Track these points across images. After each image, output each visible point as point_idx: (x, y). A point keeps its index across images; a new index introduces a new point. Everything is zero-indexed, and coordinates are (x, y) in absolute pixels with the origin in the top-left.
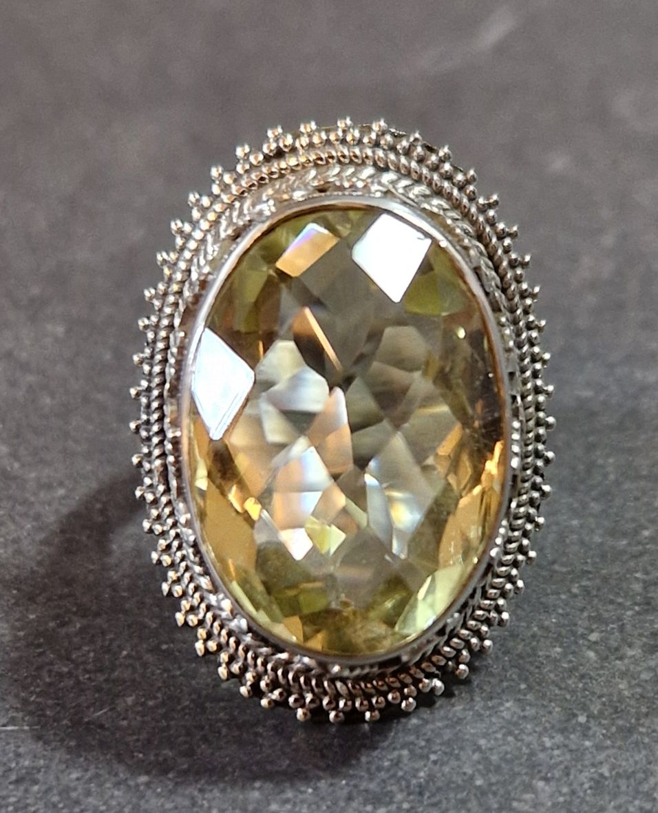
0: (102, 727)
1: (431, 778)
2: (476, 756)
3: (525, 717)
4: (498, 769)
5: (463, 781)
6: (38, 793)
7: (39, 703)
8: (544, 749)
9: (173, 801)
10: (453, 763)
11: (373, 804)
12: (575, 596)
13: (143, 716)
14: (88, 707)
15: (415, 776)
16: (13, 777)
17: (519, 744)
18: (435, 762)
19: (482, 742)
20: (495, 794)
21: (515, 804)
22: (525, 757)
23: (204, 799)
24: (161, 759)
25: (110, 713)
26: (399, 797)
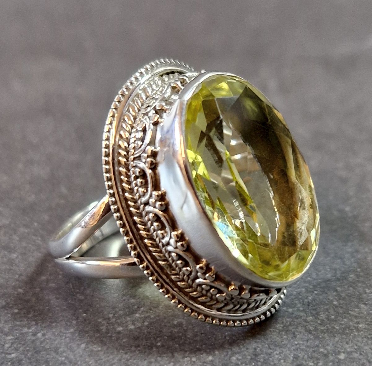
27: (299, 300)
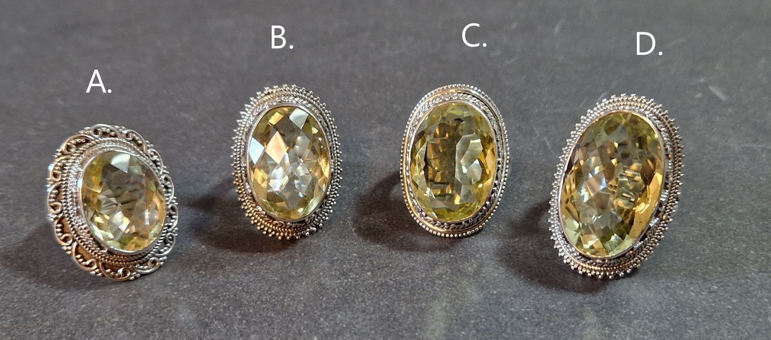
1: (657, 328)
2: (668, 322)
4: (676, 326)
8: (687, 321)
16: (534, 324)
19: (669, 318)
21: (684, 336)
22: (683, 323)
26: (650, 333)
27: (648, 329)
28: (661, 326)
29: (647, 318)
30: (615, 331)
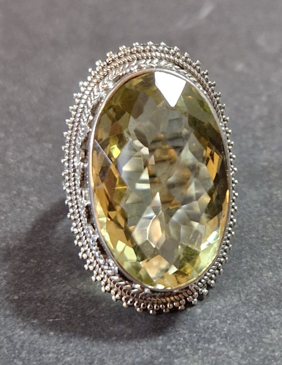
0: (94, 317)
1: (229, 331)
2: (246, 320)
3: (262, 303)
4: (255, 325)
5: (242, 331)
6: (73, 347)
7: (67, 308)
8: (272, 316)
9: (128, 347)
10: (237, 324)
11: (208, 343)
12: (274, 250)
13: (110, 311)
14: (87, 308)
15: (223, 331)
17: (262, 314)
18: (230, 324)
19: (247, 314)
20: (255, 336)
21: (264, 340)
22: (265, 320)
23: (140, 345)
24: (120, 329)
25: (96, 311)
26: (218, 339)
28: (235, 327)
29: (217, 317)
30: (171, 340)
